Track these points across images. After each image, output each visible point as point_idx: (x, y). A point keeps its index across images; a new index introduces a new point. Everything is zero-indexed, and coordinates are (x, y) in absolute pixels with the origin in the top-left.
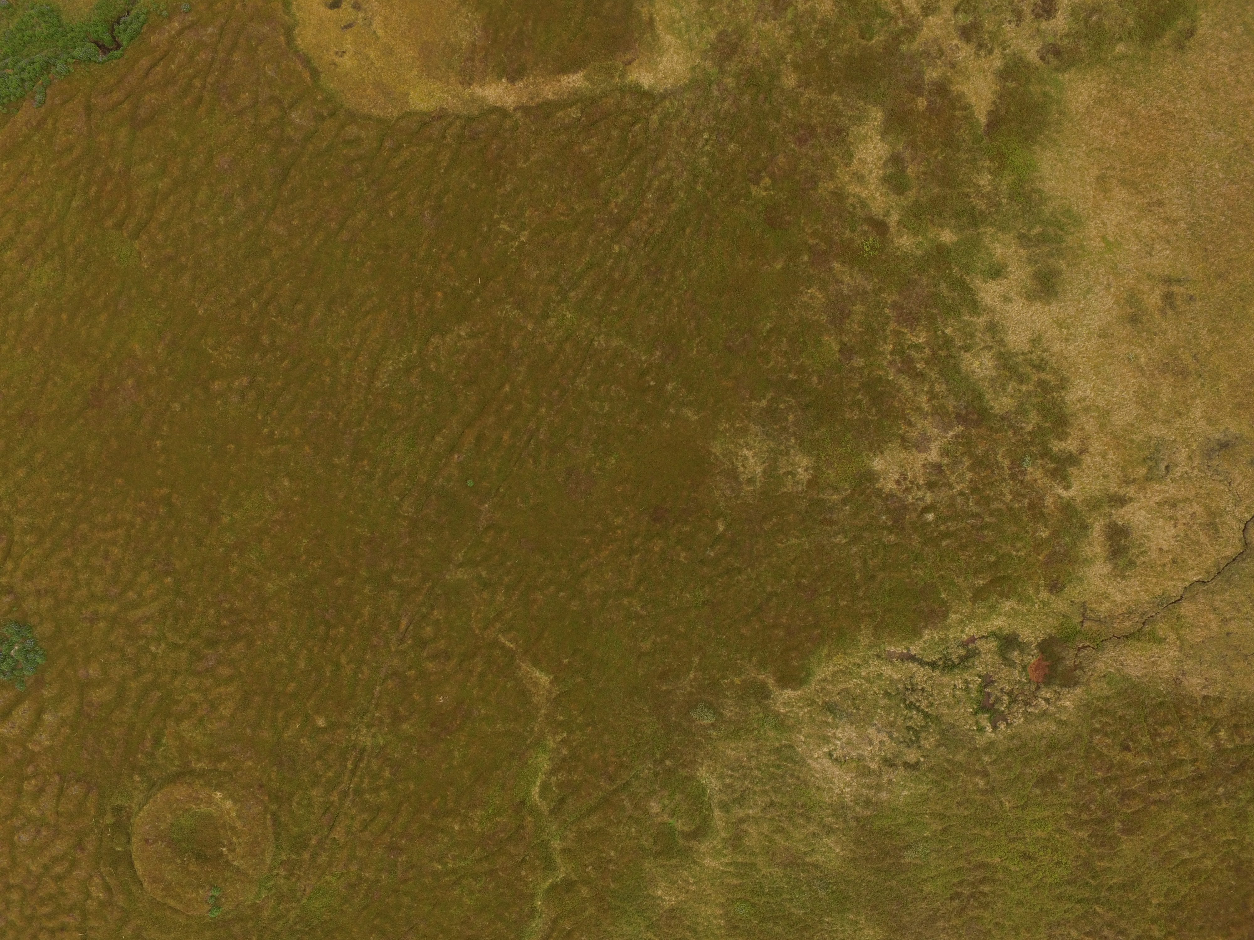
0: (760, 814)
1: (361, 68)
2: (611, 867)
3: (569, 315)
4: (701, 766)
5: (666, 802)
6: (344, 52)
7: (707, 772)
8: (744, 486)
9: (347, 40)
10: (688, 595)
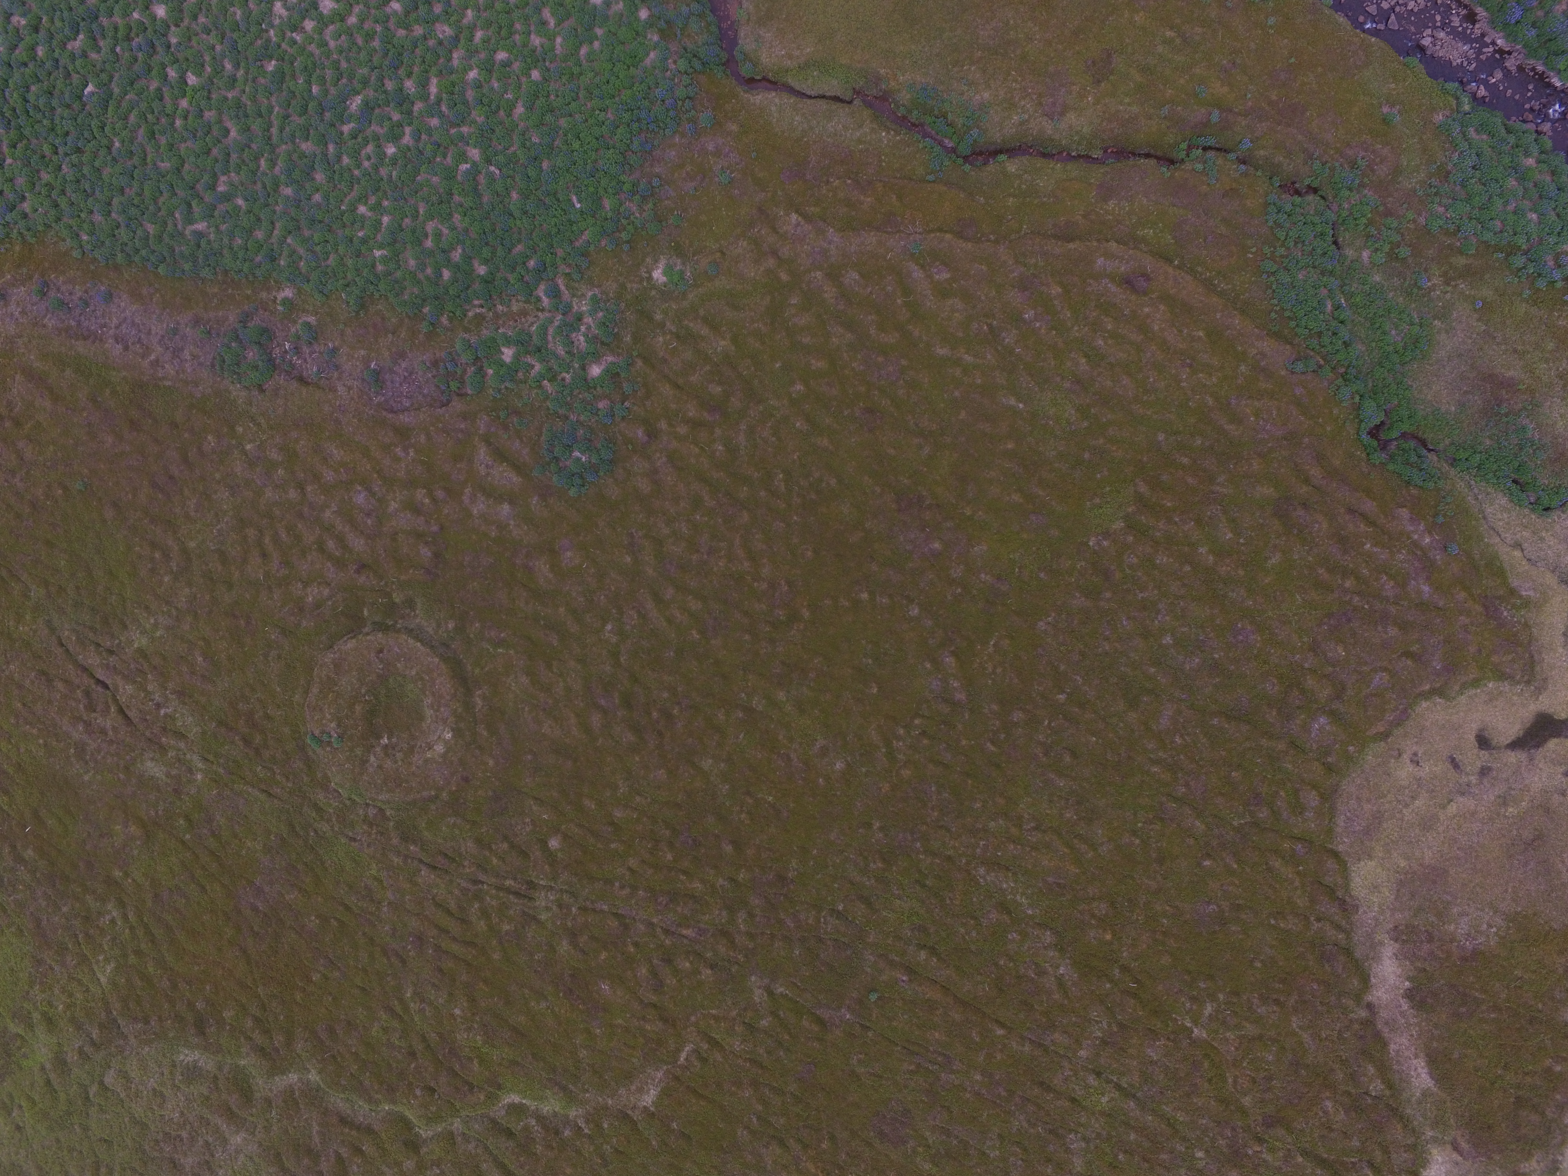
1: (1398, 791)
3: (1104, 1100)
6: (1418, 763)
9: (1436, 766)
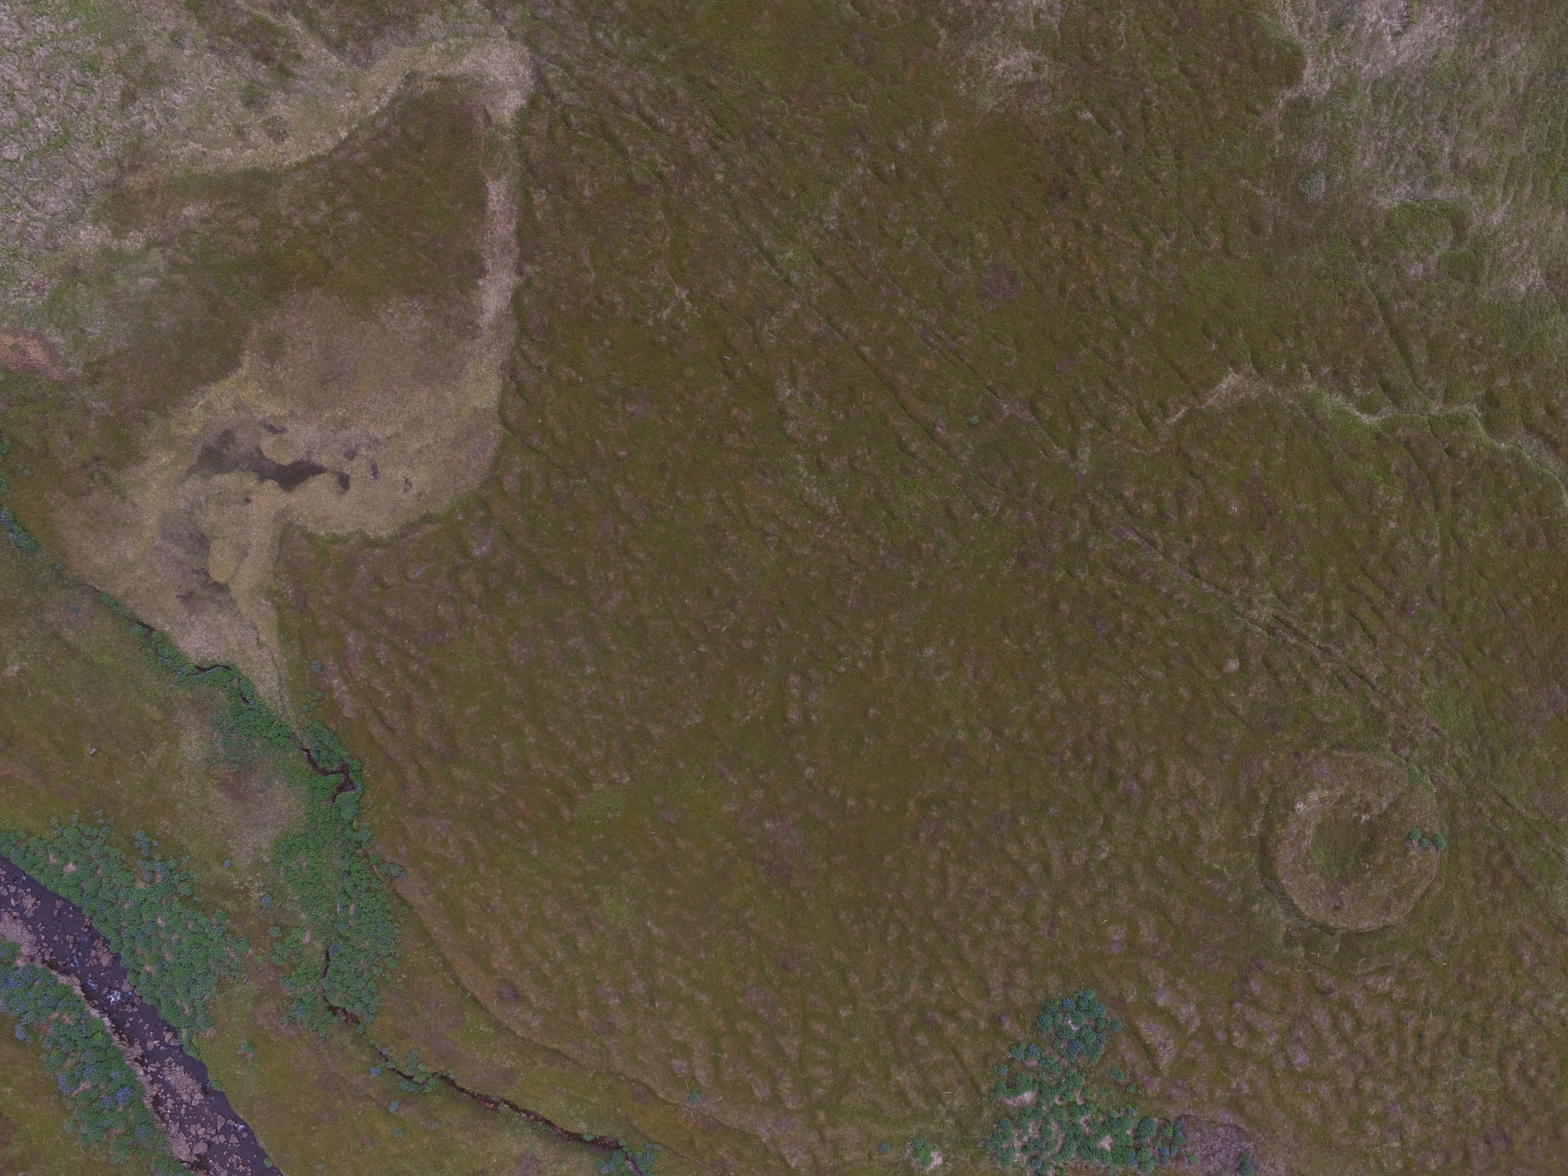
0: (1452, 139)
1: (430, 462)
2: (1479, 341)
3: (790, 254)
4: (1378, 202)
5: (1412, 255)
6: (406, 481)
7: (1386, 197)
8: (1041, 77)
9: (391, 474)
10: (1165, 174)
